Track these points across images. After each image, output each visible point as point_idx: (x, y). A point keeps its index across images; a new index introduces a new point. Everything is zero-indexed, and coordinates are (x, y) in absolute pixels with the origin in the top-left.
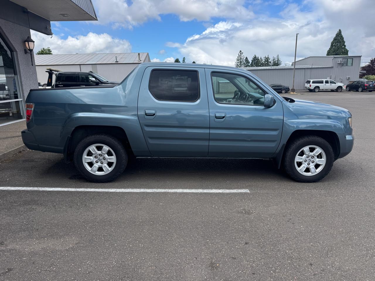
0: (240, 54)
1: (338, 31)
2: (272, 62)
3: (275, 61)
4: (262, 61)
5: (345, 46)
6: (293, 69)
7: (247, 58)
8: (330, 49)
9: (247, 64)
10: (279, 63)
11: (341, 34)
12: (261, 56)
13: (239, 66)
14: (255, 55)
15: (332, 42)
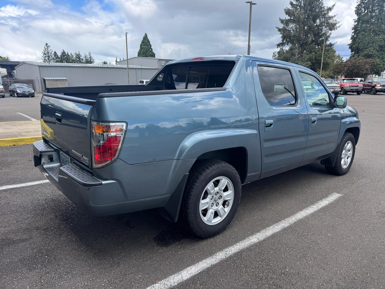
0: (46, 47)
1: (145, 34)
2: (84, 59)
3: (87, 58)
4: (73, 58)
5: (152, 49)
6: (127, 68)
7: (55, 52)
8: (140, 50)
9: (57, 60)
10: (92, 61)
11: (147, 38)
12: (71, 52)
13: (47, 61)
14: (63, 50)
15: (141, 44)
